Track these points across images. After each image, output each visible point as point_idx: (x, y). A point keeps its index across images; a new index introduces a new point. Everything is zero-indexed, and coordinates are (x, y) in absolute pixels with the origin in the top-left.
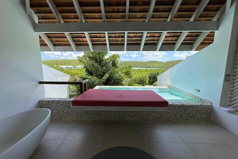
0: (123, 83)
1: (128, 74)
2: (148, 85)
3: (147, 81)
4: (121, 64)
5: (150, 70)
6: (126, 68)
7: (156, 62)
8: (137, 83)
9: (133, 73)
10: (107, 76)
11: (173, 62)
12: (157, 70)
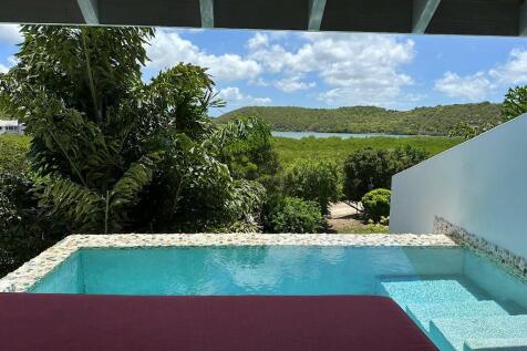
0: (230, 205)
1: (262, 157)
2: (343, 200)
3: (340, 187)
4: (224, 119)
5: (350, 143)
6: (243, 137)
7: (373, 110)
8: (299, 194)
9: (282, 153)
10: (141, 173)
11: (434, 110)
12: (377, 141)
